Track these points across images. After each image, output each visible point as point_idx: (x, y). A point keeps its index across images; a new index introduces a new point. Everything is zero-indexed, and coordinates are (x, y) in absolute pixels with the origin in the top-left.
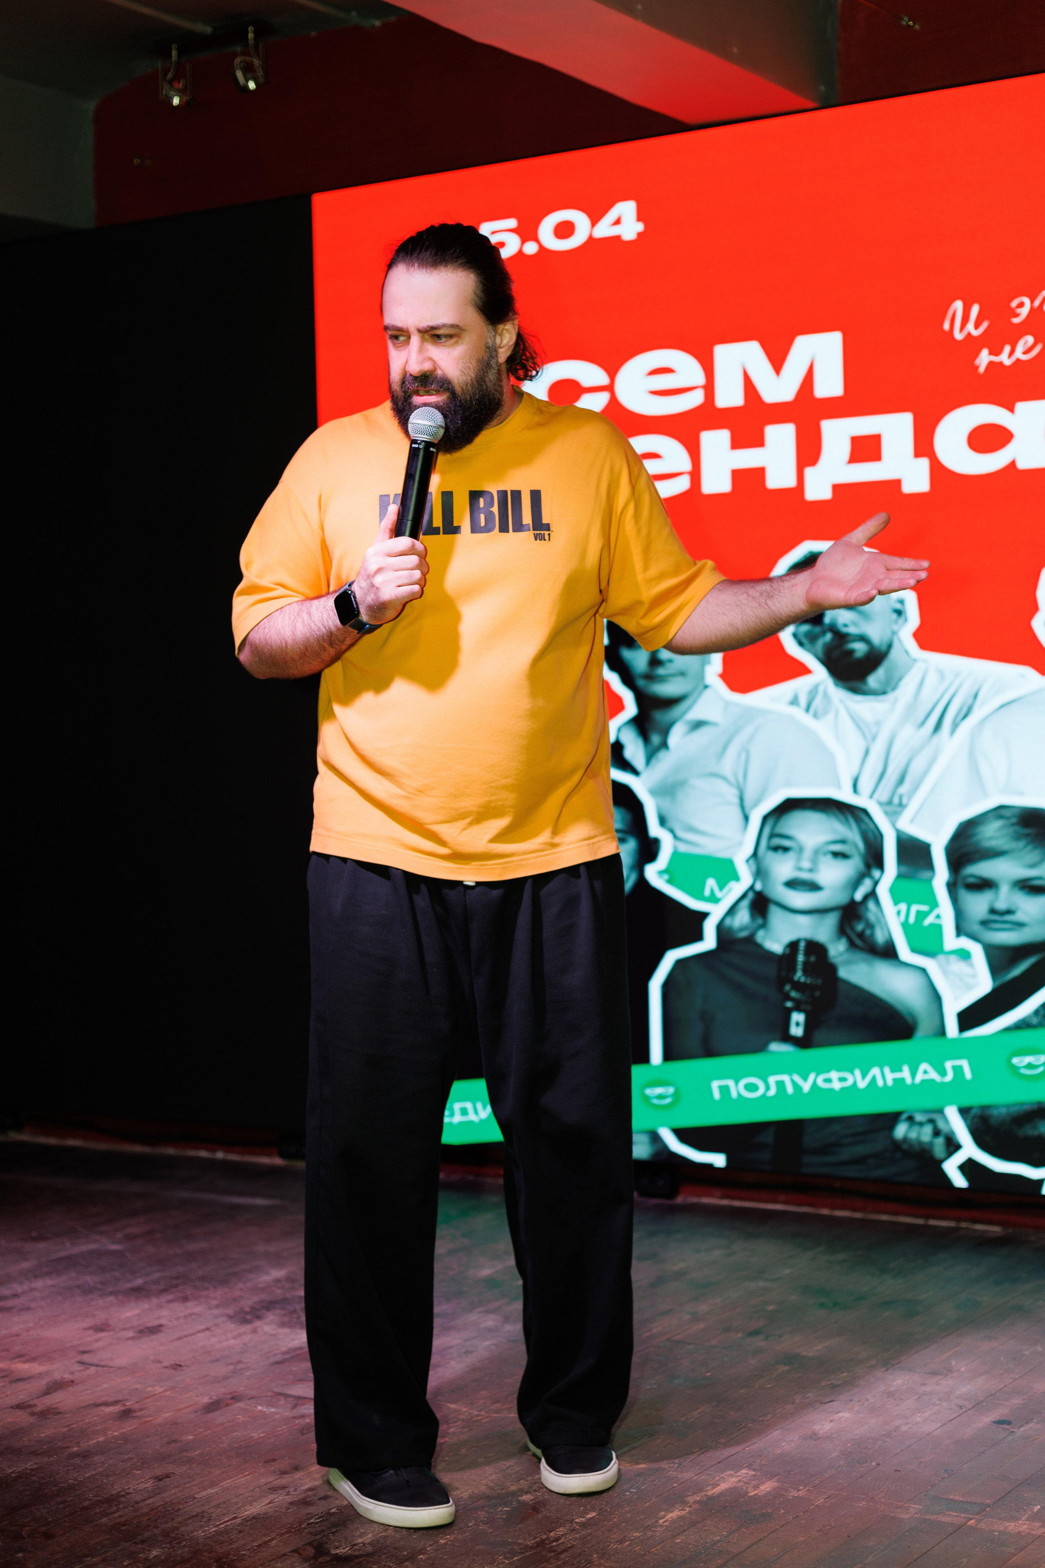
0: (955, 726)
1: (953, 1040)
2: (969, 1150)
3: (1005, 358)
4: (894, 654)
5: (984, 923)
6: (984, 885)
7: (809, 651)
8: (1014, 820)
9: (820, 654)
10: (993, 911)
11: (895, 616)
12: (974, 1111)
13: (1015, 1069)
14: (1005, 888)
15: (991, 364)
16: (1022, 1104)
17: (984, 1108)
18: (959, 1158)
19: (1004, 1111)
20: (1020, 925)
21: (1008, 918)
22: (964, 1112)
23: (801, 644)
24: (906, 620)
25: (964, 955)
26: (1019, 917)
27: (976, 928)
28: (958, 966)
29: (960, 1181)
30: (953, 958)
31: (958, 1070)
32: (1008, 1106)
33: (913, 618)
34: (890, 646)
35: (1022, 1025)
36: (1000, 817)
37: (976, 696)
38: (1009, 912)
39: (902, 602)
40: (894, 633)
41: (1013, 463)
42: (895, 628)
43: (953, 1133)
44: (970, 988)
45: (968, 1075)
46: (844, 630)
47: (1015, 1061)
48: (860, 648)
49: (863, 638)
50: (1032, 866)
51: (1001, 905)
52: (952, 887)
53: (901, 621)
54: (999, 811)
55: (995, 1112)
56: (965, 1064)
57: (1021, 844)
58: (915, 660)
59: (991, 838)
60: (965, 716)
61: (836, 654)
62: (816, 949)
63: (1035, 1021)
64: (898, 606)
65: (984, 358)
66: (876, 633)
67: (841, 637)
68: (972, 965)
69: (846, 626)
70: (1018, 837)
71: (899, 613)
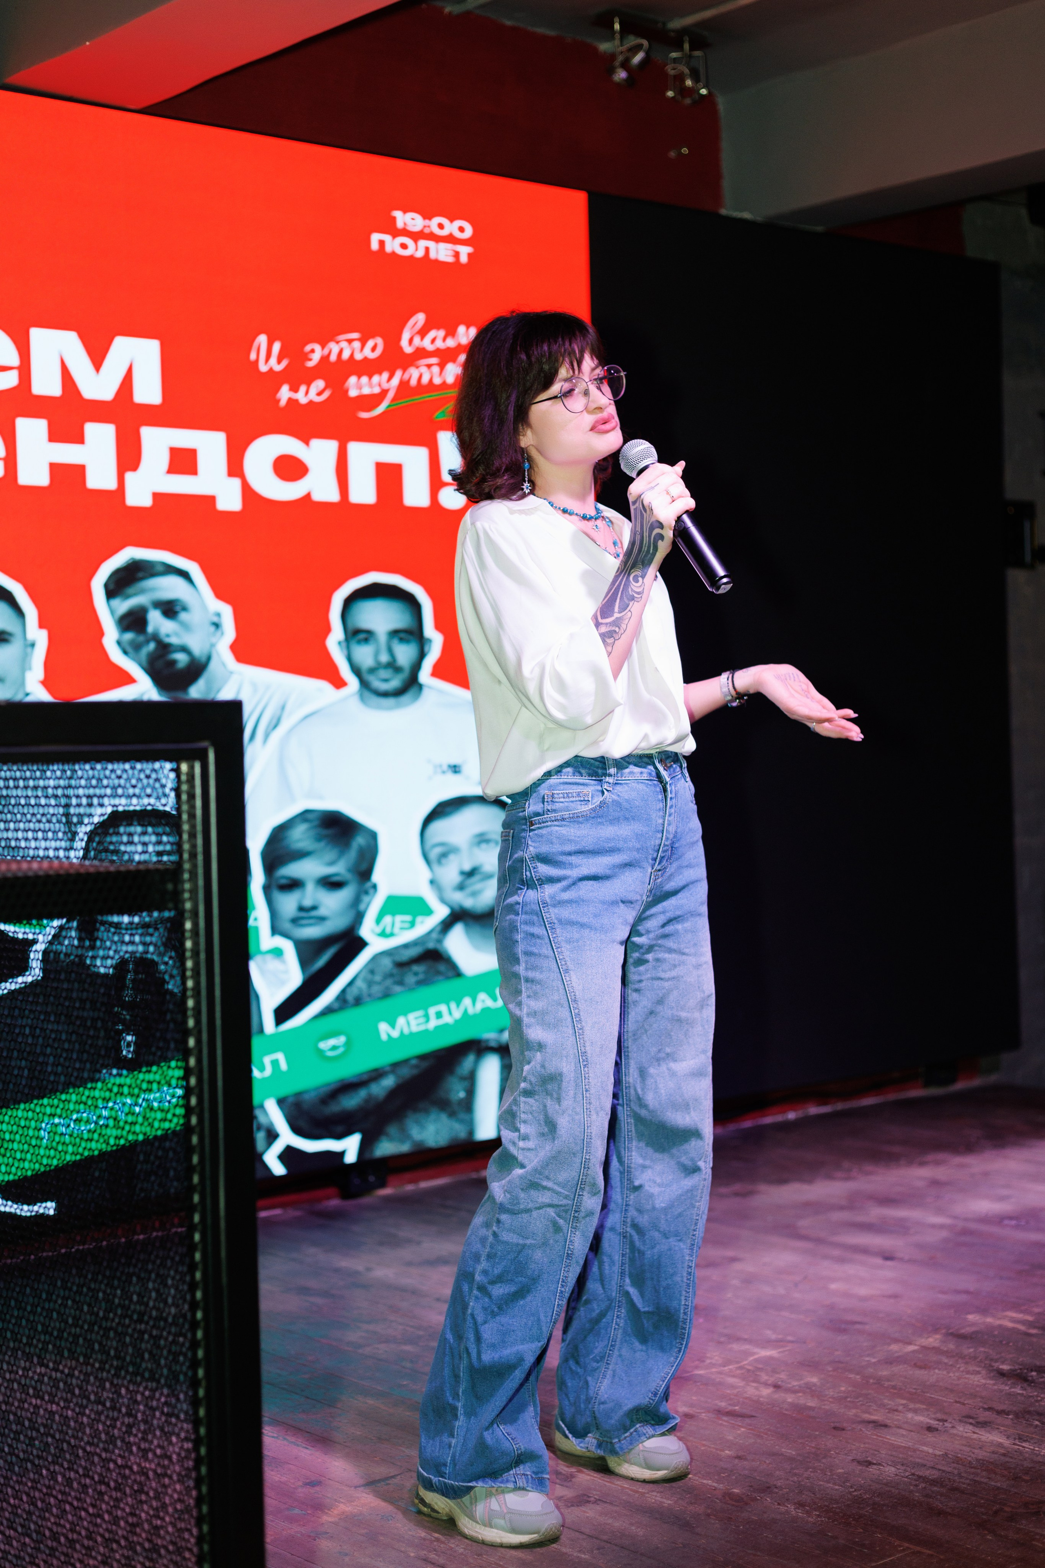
0: (267, 736)
1: (272, 1035)
2: (287, 1138)
3: (301, 397)
4: (213, 666)
5: (295, 921)
6: (294, 885)
7: (134, 659)
8: (316, 823)
9: (145, 663)
10: (301, 909)
11: (213, 629)
12: (291, 1100)
13: (320, 1052)
14: (310, 887)
15: (290, 400)
16: (328, 1085)
17: (298, 1095)
18: (278, 1147)
19: (313, 1094)
20: (322, 919)
21: (314, 913)
22: (281, 1102)
23: (125, 652)
24: (222, 634)
25: (278, 953)
26: (322, 912)
27: (287, 926)
28: (273, 964)
29: (278, 1169)
30: (269, 957)
31: (275, 1063)
32: (317, 1089)
33: (229, 632)
34: (209, 658)
35: (328, 1011)
36: (306, 820)
37: (283, 708)
38: (314, 908)
39: (218, 615)
40: (213, 645)
41: (308, 496)
42: (214, 640)
43: (272, 1124)
44: (283, 983)
45: (284, 1066)
46: (167, 640)
47: (324, 1045)
48: (181, 659)
49: (184, 649)
50: (331, 863)
51: (307, 902)
52: (267, 889)
53: (219, 633)
54: (305, 816)
55: (306, 1097)
56: (280, 1057)
57: (322, 844)
58: (231, 673)
59: (299, 841)
60: (275, 726)
61: (160, 664)
62: (144, 964)
63: (336, 1006)
64: (215, 619)
65: (285, 393)
66: (197, 646)
67: (164, 648)
68: (284, 962)
69: (168, 636)
70: (319, 838)
71: (217, 625)
